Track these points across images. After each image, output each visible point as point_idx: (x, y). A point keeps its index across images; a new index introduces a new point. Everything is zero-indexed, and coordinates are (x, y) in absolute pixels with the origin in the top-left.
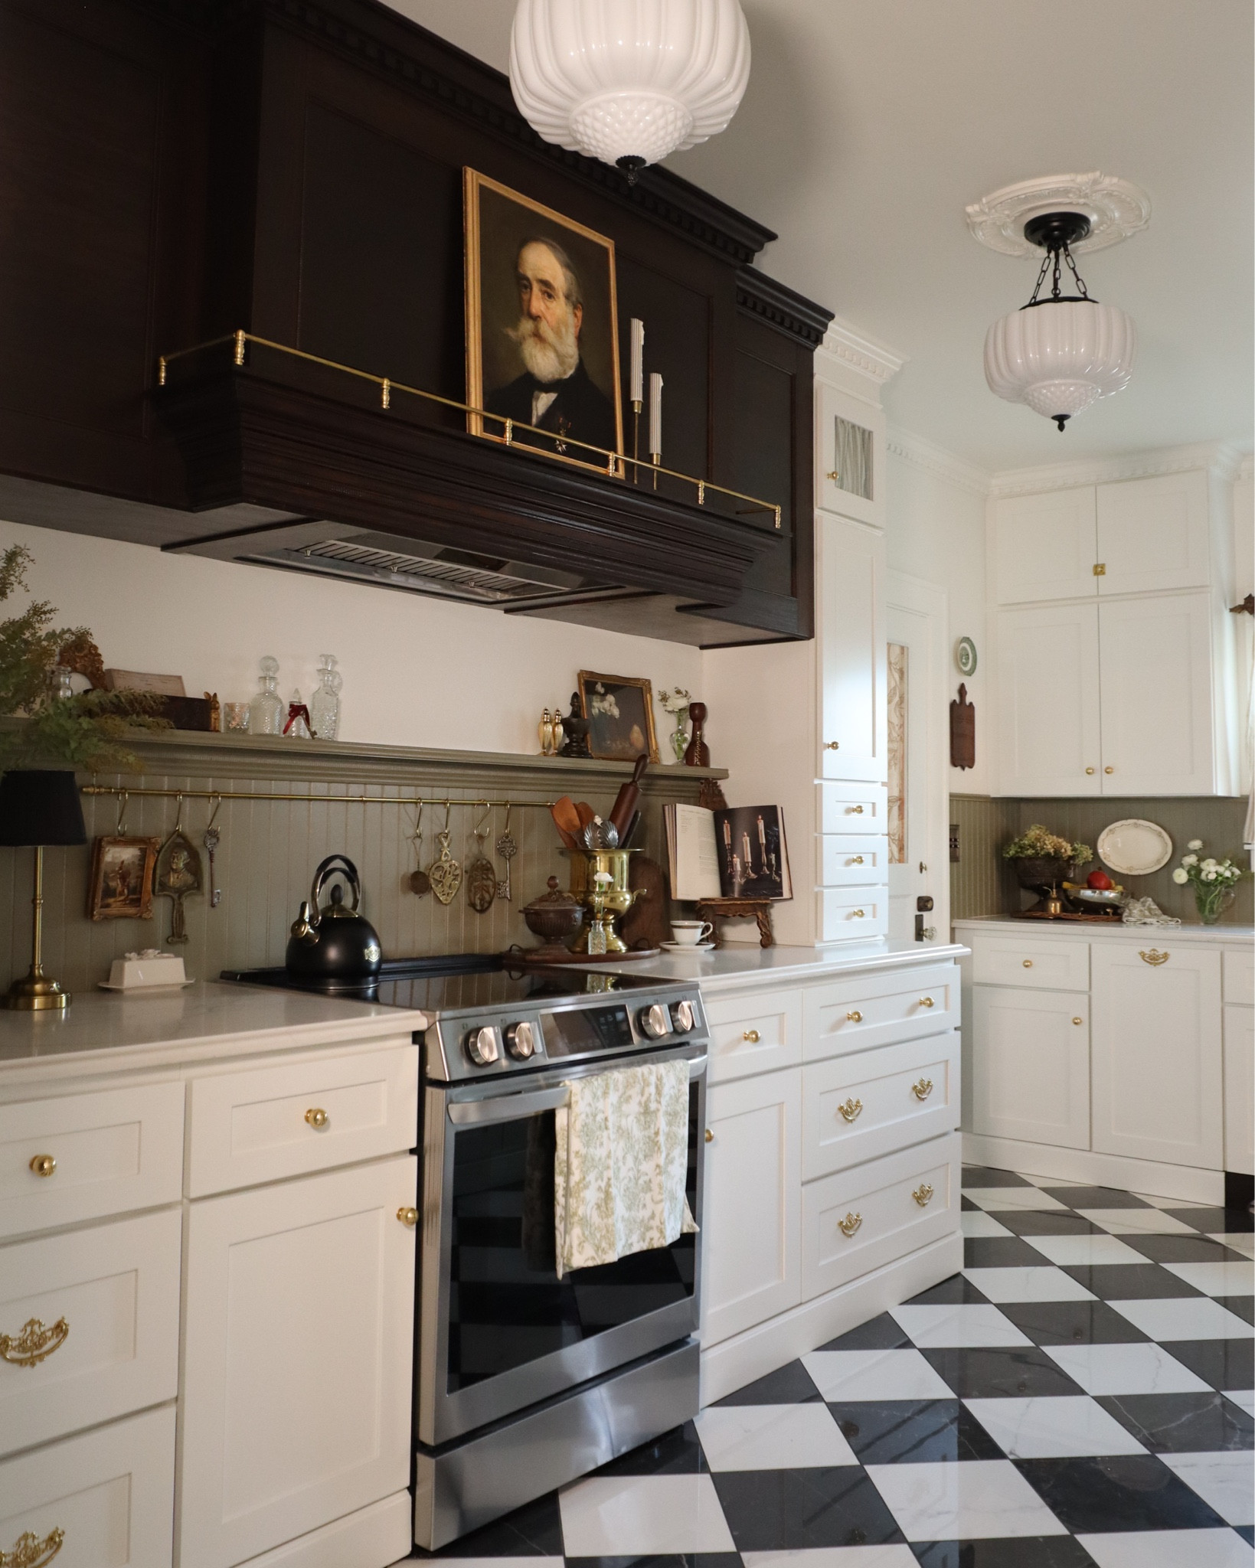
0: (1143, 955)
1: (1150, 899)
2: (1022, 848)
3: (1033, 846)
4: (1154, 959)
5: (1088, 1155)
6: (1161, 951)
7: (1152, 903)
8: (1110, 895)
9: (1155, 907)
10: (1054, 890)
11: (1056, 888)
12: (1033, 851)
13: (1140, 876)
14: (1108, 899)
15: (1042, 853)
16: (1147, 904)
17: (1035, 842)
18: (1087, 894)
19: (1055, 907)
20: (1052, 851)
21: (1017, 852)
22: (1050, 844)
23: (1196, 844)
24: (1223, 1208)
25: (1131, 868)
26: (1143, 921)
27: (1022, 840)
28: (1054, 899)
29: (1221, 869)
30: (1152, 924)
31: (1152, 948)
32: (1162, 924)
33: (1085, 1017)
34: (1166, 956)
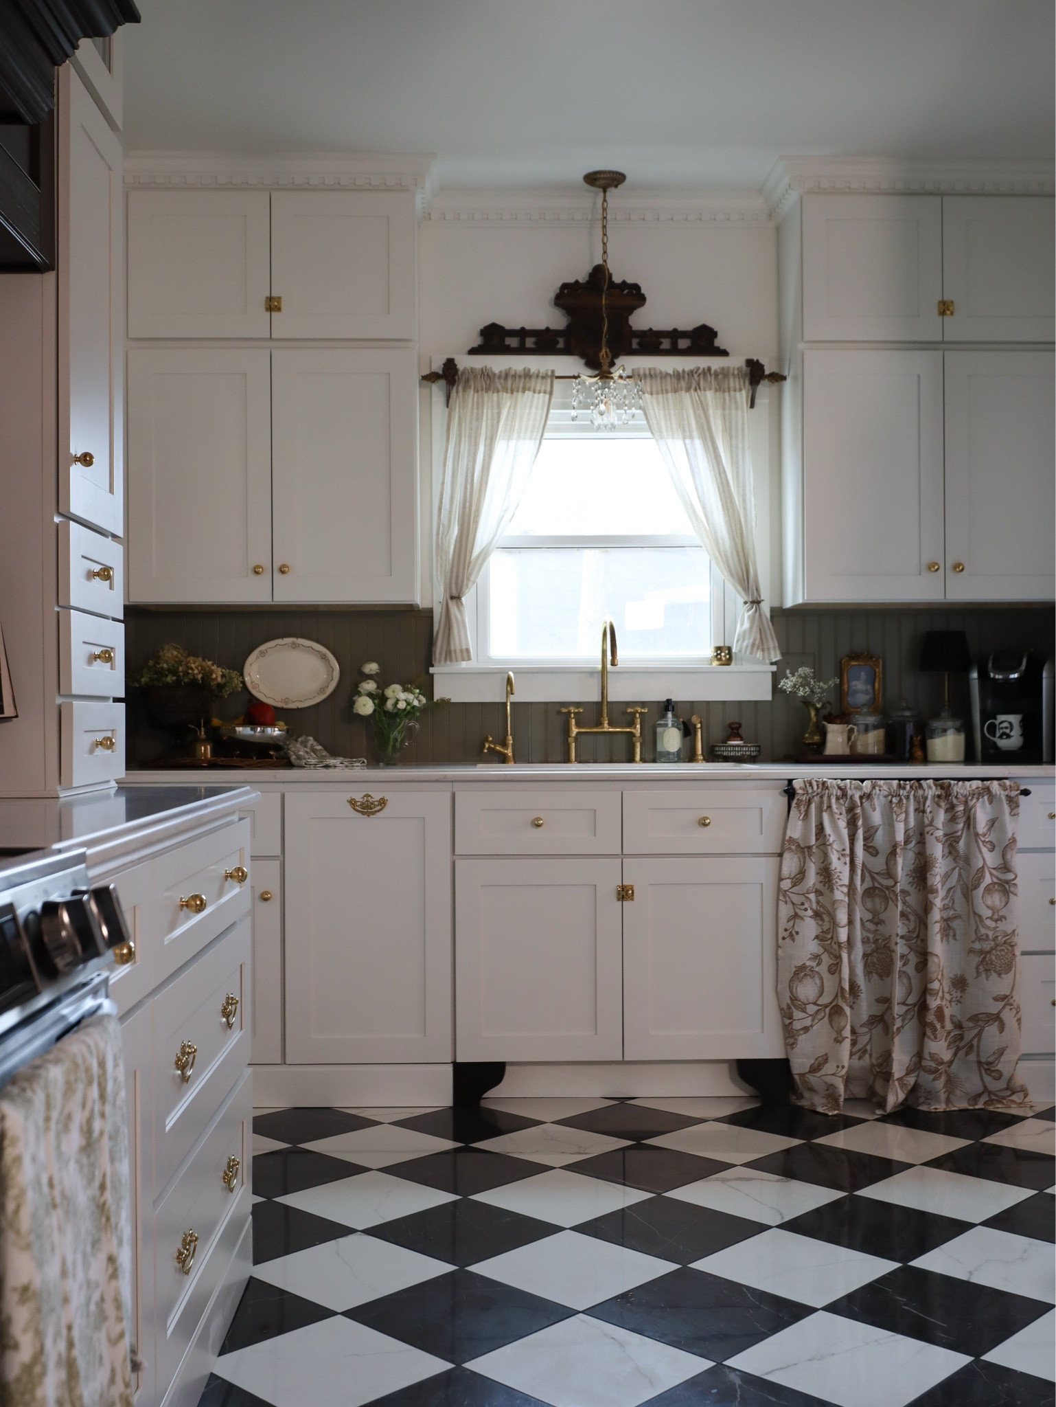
0: (352, 803)
1: (311, 738)
2: (161, 673)
3: (173, 671)
4: (367, 808)
5: (284, 1068)
6: (376, 797)
7: (315, 744)
8: (275, 732)
9: (319, 747)
10: (203, 729)
11: (204, 727)
12: (174, 678)
13: (298, 709)
14: (272, 737)
15: (186, 680)
16: (309, 745)
17: (176, 665)
18: (244, 731)
19: (206, 750)
20: (200, 676)
21: (151, 679)
22: (197, 667)
23: (372, 668)
24: (451, 1107)
25: (286, 701)
26: (324, 763)
27: (159, 664)
28: (203, 740)
29: (410, 697)
30: (335, 767)
31: (365, 793)
32: (346, 766)
33: (275, 889)
34: (383, 802)
